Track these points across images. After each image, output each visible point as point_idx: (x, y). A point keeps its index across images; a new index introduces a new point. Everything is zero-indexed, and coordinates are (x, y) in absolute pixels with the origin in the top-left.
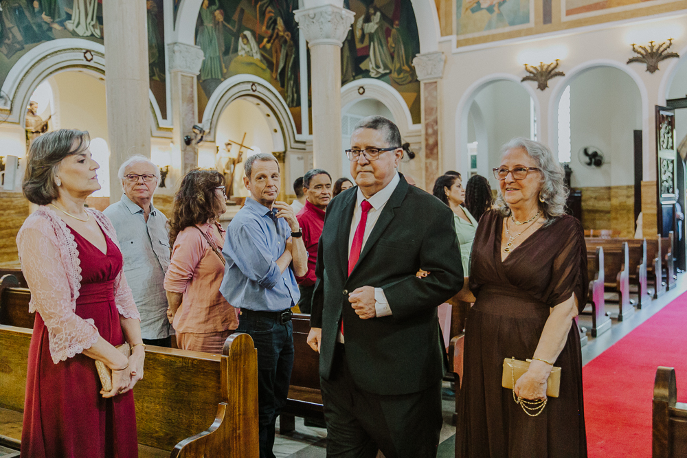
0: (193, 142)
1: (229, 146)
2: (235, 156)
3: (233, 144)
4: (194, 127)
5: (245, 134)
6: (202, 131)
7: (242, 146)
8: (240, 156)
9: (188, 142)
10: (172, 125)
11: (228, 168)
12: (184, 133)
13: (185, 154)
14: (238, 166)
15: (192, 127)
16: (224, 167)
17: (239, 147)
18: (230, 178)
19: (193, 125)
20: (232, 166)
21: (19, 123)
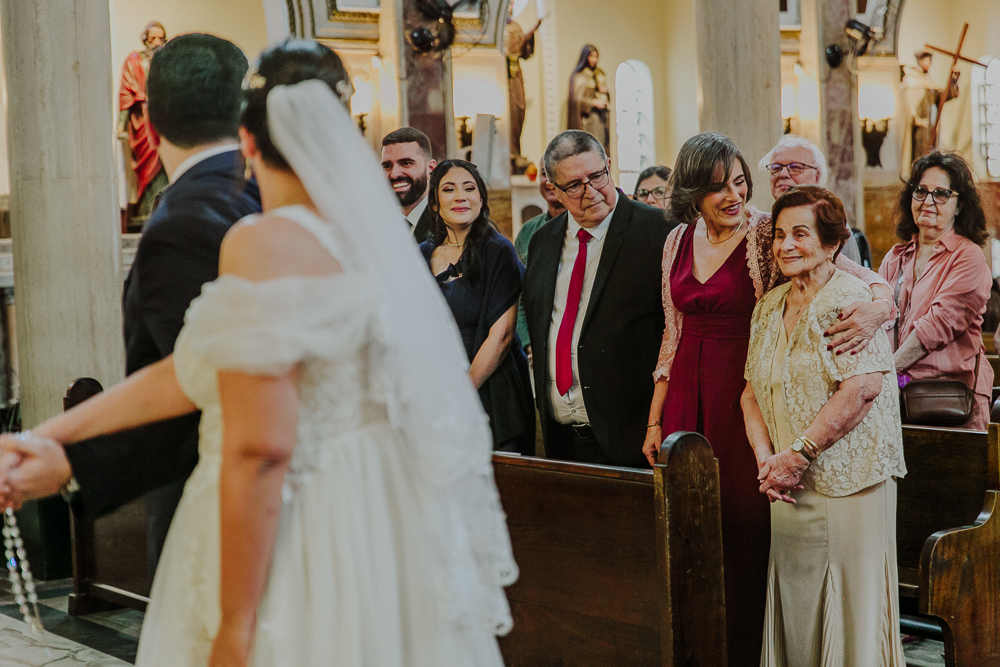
0: (849, 59)
1: (926, 61)
2: (940, 83)
3: (936, 56)
4: (851, 24)
5: (967, 26)
6: (867, 33)
7: (957, 57)
8: (953, 81)
9: (834, 58)
10: (799, 21)
11: (923, 115)
12: (824, 39)
13: (827, 89)
14: (947, 107)
15: (843, 25)
16: (913, 111)
17: (951, 60)
18: (927, 137)
19: (845, 19)
20: (934, 108)
21: (494, 44)
